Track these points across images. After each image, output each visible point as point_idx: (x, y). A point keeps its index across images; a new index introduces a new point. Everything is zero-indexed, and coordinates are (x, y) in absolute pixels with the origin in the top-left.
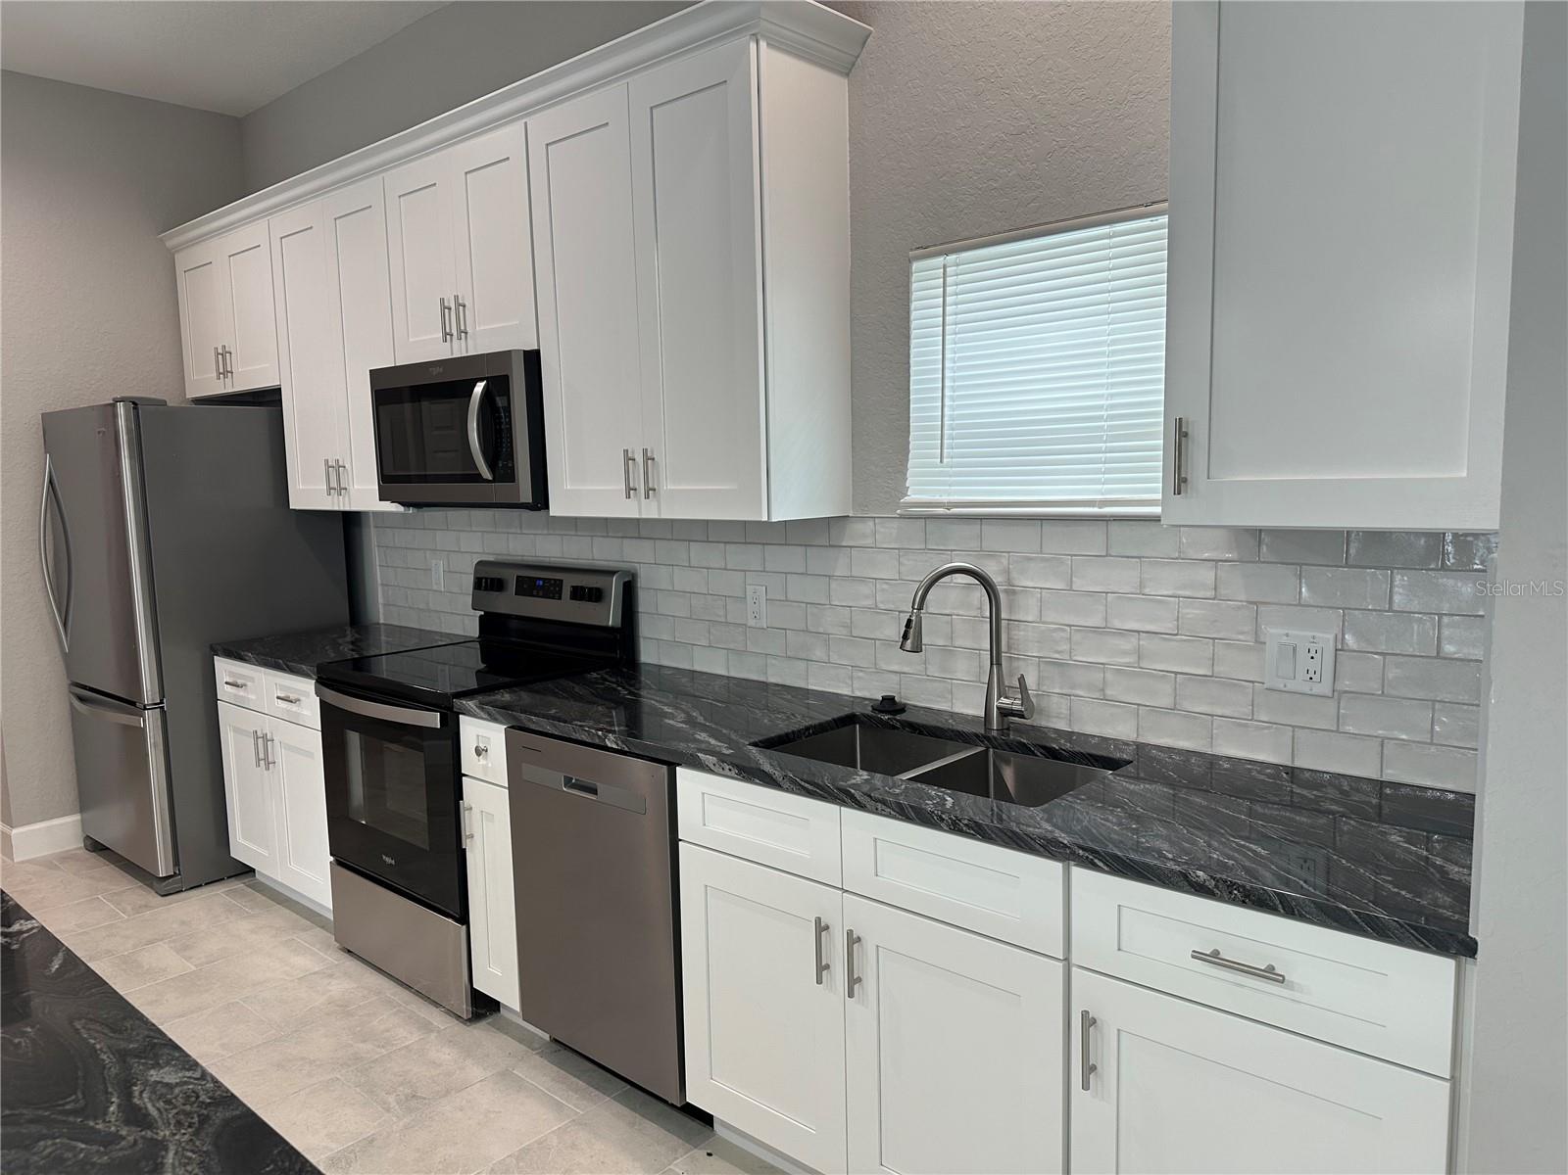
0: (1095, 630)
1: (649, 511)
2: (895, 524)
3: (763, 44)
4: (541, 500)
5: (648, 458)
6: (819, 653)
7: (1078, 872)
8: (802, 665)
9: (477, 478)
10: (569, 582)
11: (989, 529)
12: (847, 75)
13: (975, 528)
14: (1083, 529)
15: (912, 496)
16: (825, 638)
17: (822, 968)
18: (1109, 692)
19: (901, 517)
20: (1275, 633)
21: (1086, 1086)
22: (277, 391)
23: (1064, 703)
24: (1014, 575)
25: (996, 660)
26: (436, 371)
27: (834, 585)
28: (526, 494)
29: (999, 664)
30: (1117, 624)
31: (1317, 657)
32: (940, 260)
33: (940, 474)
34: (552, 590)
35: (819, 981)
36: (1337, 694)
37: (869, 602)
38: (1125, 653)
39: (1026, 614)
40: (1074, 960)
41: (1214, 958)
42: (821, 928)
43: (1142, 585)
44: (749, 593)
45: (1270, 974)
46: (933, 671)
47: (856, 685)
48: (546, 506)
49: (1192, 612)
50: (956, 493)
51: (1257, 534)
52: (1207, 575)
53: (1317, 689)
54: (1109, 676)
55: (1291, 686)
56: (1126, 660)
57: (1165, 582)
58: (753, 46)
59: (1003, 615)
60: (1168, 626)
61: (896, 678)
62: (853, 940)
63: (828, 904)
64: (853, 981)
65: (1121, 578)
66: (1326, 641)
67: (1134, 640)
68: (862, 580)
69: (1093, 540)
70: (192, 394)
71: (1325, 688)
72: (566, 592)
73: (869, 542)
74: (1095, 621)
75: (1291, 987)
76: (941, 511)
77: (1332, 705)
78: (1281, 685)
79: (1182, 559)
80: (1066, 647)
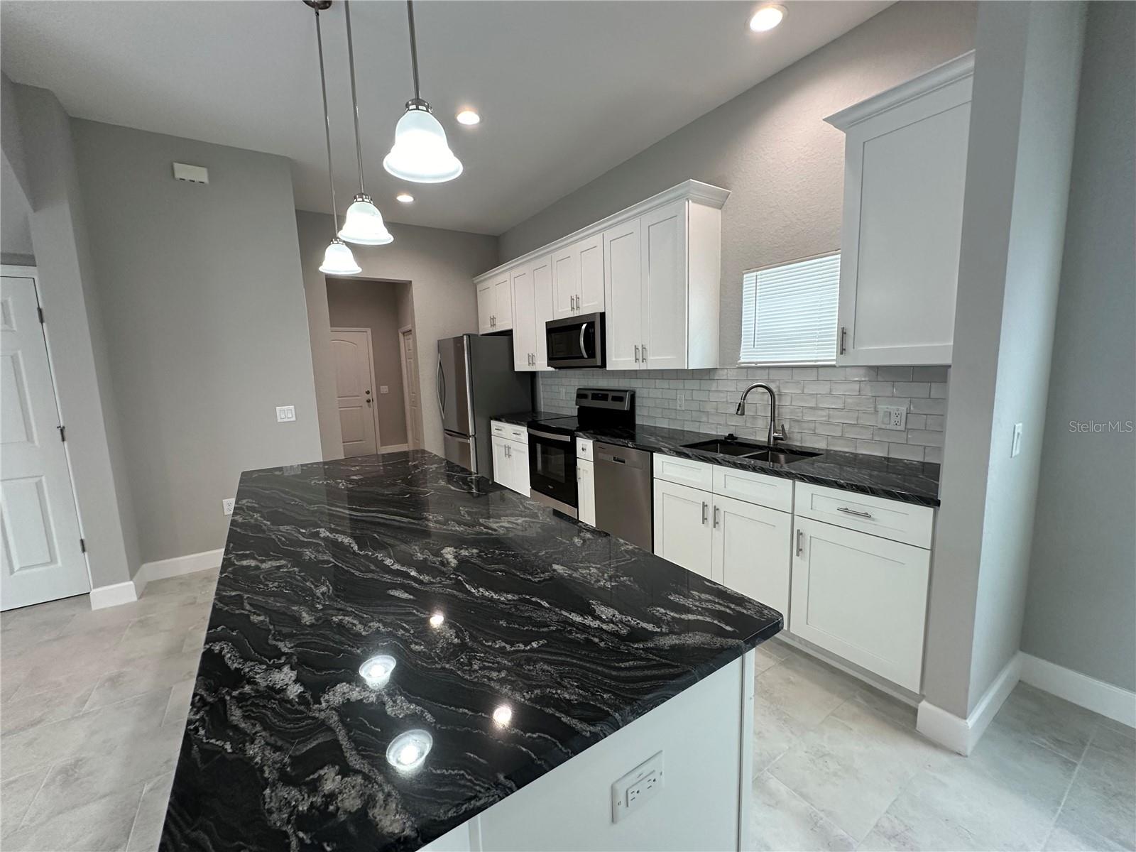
0: (811, 408)
1: (643, 367)
2: (735, 370)
3: (690, 202)
4: (604, 364)
5: (644, 348)
6: (704, 419)
7: (798, 483)
8: (698, 424)
9: (583, 357)
10: (611, 395)
11: (772, 371)
12: (721, 209)
13: (766, 371)
14: (809, 371)
15: (742, 360)
16: (707, 413)
17: (704, 519)
18: (817, 431)
19: (738, 368)
20: (882, 407)
21: (798, 555)
22: (511, 331)
23: (799, 435)
24: (781, 389)
25: (773, 419)
26: (568, 321)
27: (711, 394)
28: (599, 363)
29: (774, 421)
30: (821, 406)
31: (899, 416)
32: (754, 274)
33: (754, 352)
34: (605, 398)
35: (703, 523)
36: (907, 430)
37: (725, 400)
38: (825, 416)
39: (786, 401)
40: (795, 513)
41: (846, 511)
42: (704, 506)
43: (831, 391)
44: (678, 398)
45: (867, 516)
46: (748, 425)
47: (718, 430)
48: (606, 367)
49: (850, 401)
50: (760, 358)
51: (876, 370)
52: (857, 386)
53: (899, 428)
54: (817, 425)
55: (889, 427)
56: (824, 419)
57: (840, 390)
58: (687, 202)
59: (777, 403)
60: (841, 406)
61: (734, 428)
62: (716, 509)
63: (707, 498)
64: (715, 523)
65: (823, 388)
66: (903, 409)
67: (827, 411)
68: (722, 391)
69: (812, 375)
70: (481, 333)
71: (902, 428)
72: (610, 398)
73: (725, 377)
74: (812, 404)
75: (873, 520)
76: (753, 365)
77: (904, 435)
78: (883, 427)
79: (846, 381)
80: (800, 415)
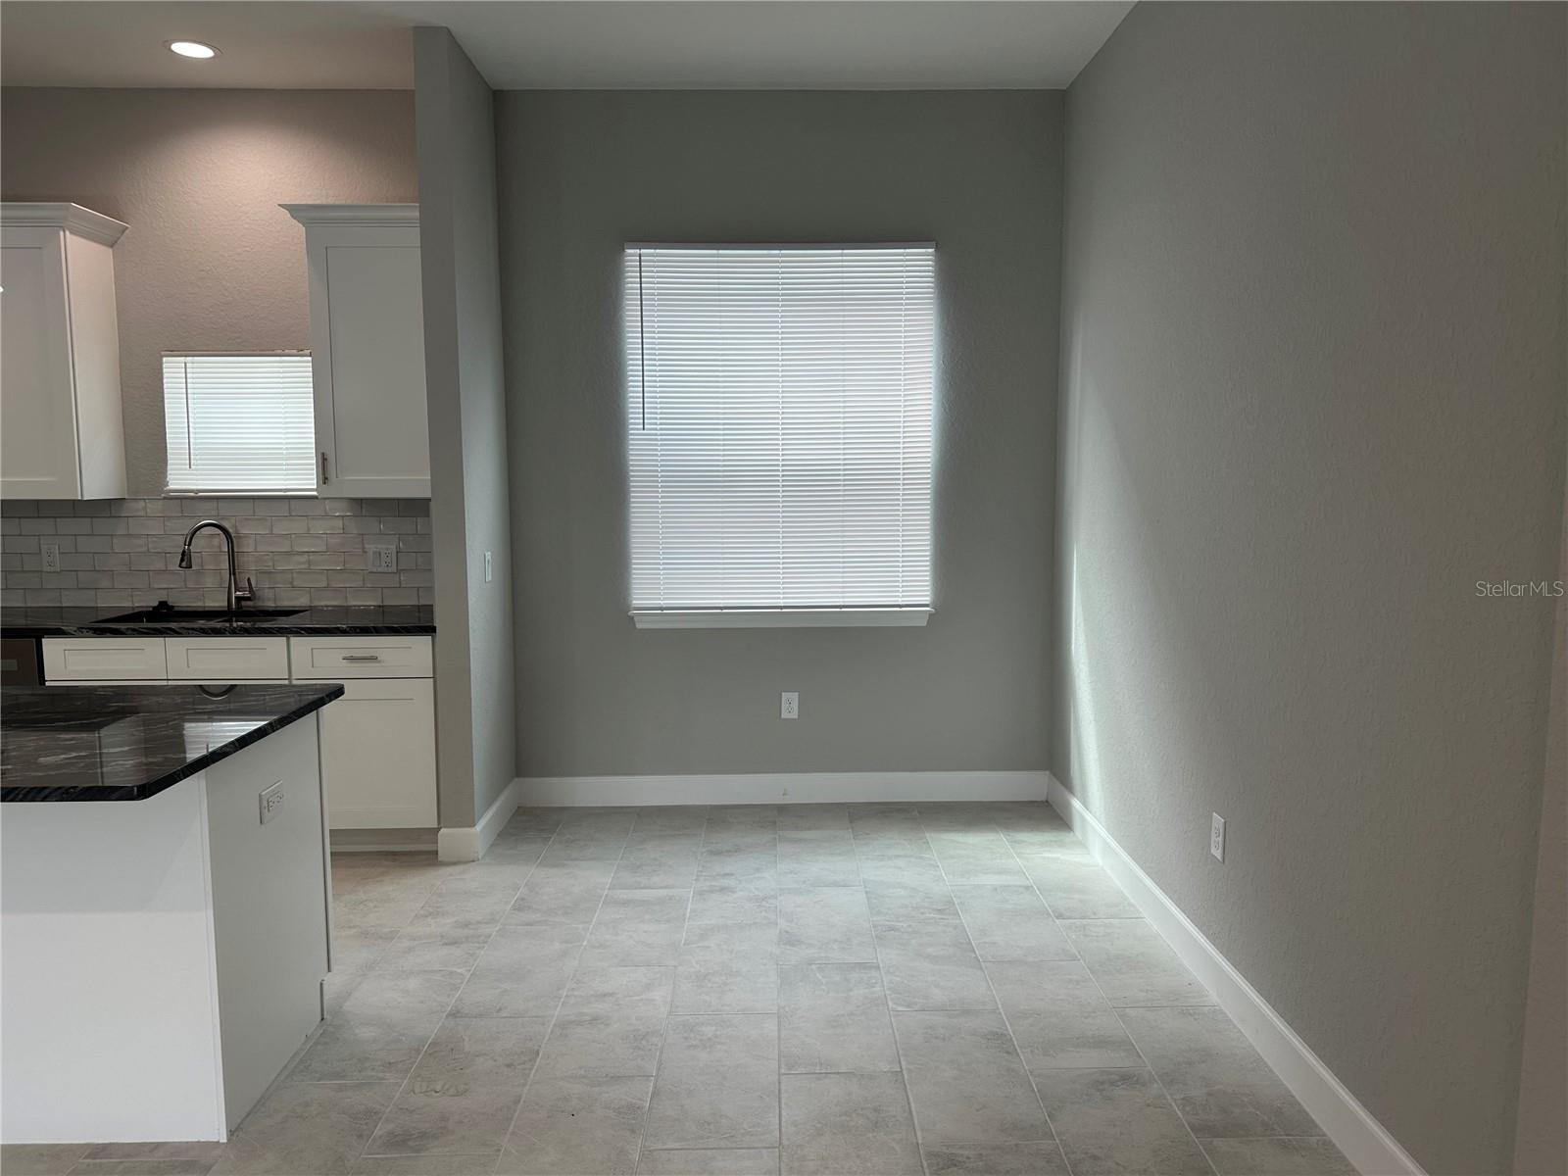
0: (286, 553)
2: (160, 503)
3: (67, 233)
6: (105, 583)
7: (294, 640)
8: (93, 592)
11: (221, 504)
12: (112, 246)
13: (215, 503)
14: (278, 504)
15: (171, 487)
16: (110, 573)
18: (295, 583)
19: (165, 498)
20: (371, 548)
23: (272, 591)
24: (239, 528)
25: (233, 571)
27: (115, 540)
29: (234, 574)
30: (297, 549)
31: (389, 556)
32: (182, 359)
33: (191, 475)
36: (399, 571)
37: (144, 549)
38: (304, 563)
39: (247, 547)
40: (294, 677)
41: (352, 658)
43: (309, 530)
44: (44, 548)
45: (373, 659)
46: (190, 585)
49: (333, 541)
50: (189, 484)
51: (360, 502)
52: (339, 523)
53: (390, 570)
54: (295, 575)
55: (379, 570)
56: (303, 566)
57: (320, 528)
58: (62, 233)
59: (236, 550)
60: (323, 549)
65: (298, 526)
66: (393, 548)
67: (306, 556)
68: (138, 536)
69: (283, 509)
71: (393, 569)
73: (140, 513)
74: (286, 548)
75: (380, 662)
76: (192, 494)
77: (397, 577)
78: (375, 570)
79: (326, 516)
80: (271, 564)
